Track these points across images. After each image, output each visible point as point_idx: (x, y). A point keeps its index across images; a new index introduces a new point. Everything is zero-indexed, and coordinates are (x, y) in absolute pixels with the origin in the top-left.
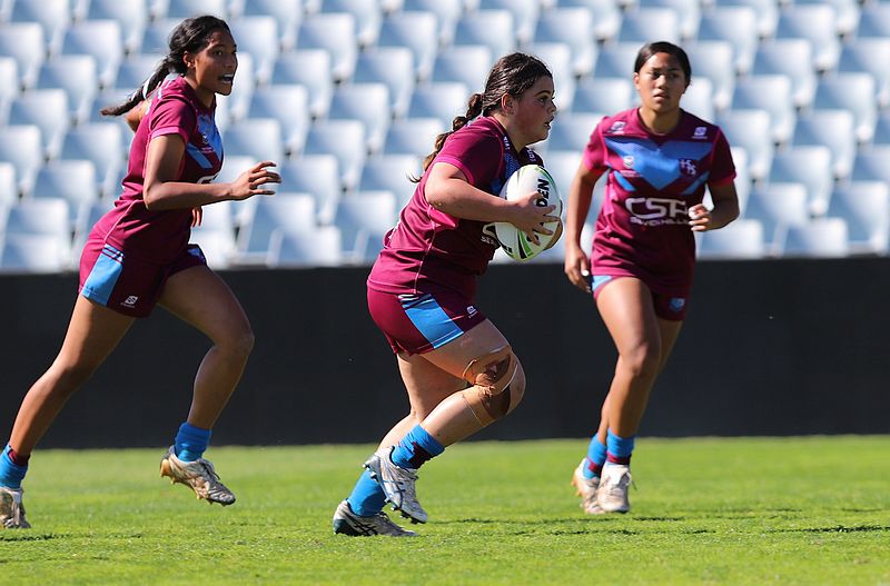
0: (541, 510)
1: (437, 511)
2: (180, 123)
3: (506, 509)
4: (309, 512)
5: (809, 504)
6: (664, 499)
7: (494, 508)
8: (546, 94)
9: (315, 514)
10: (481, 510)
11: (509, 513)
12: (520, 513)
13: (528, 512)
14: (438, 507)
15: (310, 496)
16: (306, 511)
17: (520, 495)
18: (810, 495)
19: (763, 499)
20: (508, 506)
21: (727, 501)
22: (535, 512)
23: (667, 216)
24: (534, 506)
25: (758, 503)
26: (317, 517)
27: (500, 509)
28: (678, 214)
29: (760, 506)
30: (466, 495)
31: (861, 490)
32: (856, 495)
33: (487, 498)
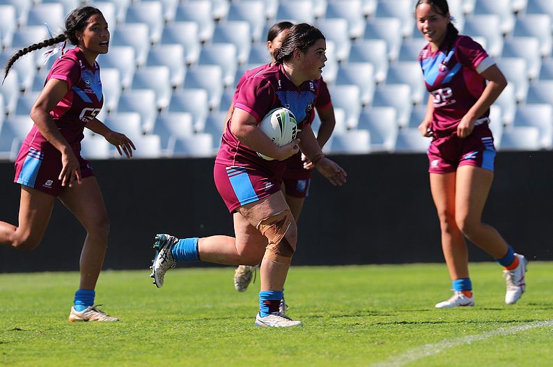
1: (116, 313)
2: (68, 74)
3: (160, 312)
4: (36, 313)
5: (347, 308)
7: (152, 311)
8: (321, 50)
9: (40, 315)
10: (143, 312)
11: (161, 314)
12: (168, 314)
13: (173, 313)
14: (117, 310)
15: (37, 304)
16: (34, 313)
17: (168, 303)
18: (348, 302)
19: (318, 304)
20: (160, 309)
21: (296, 306)
22: (177, 313)
24: (176, 309)
25: (315, 307)
26: (41, 317)
27: (155, 311)
29: (316, 309)
30: (134, 303)
31: (379, 299)
32: (376, 302)
33: (147, 304)
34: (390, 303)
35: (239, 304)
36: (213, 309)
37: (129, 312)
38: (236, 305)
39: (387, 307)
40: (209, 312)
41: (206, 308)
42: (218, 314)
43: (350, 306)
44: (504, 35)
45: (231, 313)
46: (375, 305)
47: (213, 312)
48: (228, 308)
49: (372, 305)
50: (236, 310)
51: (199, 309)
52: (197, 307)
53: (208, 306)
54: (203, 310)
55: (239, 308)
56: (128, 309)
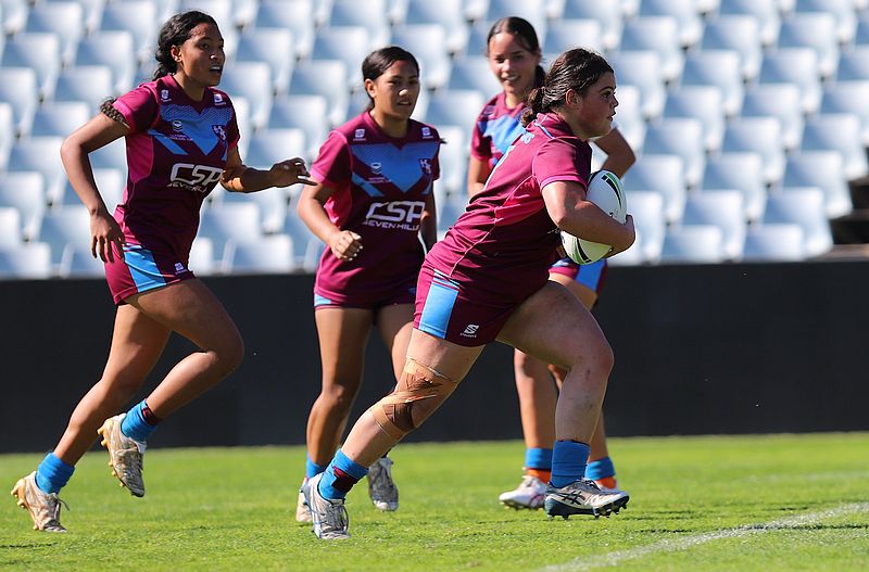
0: (163, 517)
3: (130, 516)
5: (423, 509)
6: (282, 505)
8: (608, 89)
10: (105, 518)
11: (133, 521)
12: (143, 520)
13: (151, 520)
18: (425, 501)
20: (132, 513)
22: (157, 519)
23: (404, 222)
24: (156, 514)
27: (123, 516)
28: (414, 219)
30: (90, 503)
31: (473, 495)
32: (469, 500)
33: (110, 505)
34: (491, 502)
35: (255, 505)
36: (214, 512)
37: (83, 517)
38: (249, 506)
39: (485, 508)
40: (208, 517)
41: (203, 510)
42: (222, 520)
43: (427, 507)
44: (667, 83)
45: (241, 518)
46: (467, 505)
47: (214, 517)
48: (238, 511)
49: (461, 505)
50: (250, 514)
51: (193, 513)
52: (190, 509)
53: (206, 508)
54: (197, 514)
55: (255, 510)
56: (81, 513)
